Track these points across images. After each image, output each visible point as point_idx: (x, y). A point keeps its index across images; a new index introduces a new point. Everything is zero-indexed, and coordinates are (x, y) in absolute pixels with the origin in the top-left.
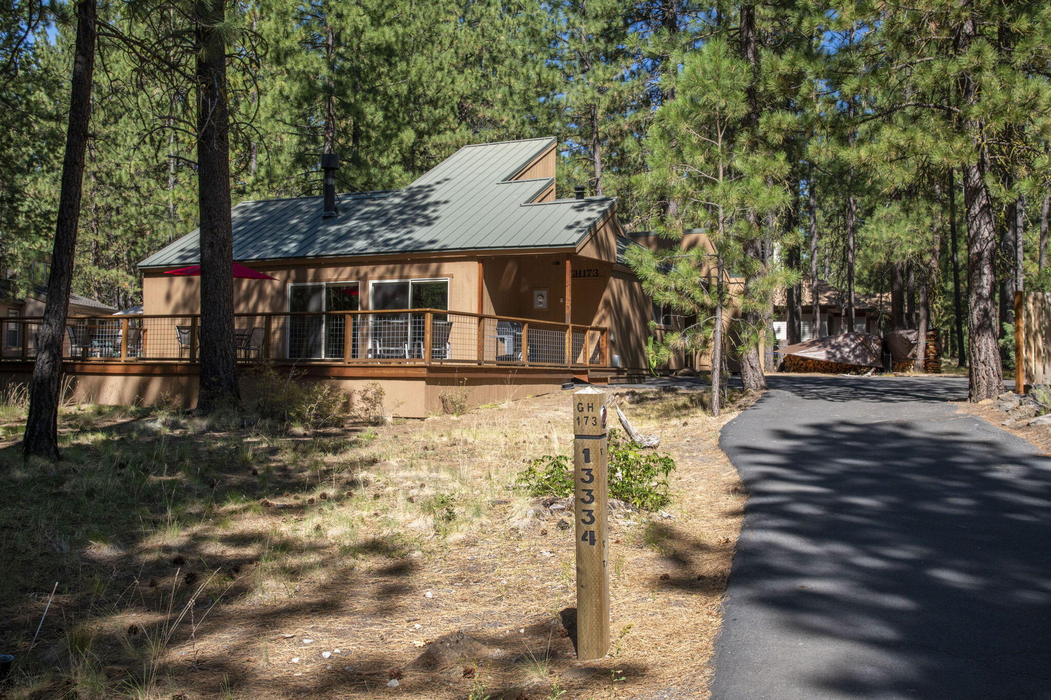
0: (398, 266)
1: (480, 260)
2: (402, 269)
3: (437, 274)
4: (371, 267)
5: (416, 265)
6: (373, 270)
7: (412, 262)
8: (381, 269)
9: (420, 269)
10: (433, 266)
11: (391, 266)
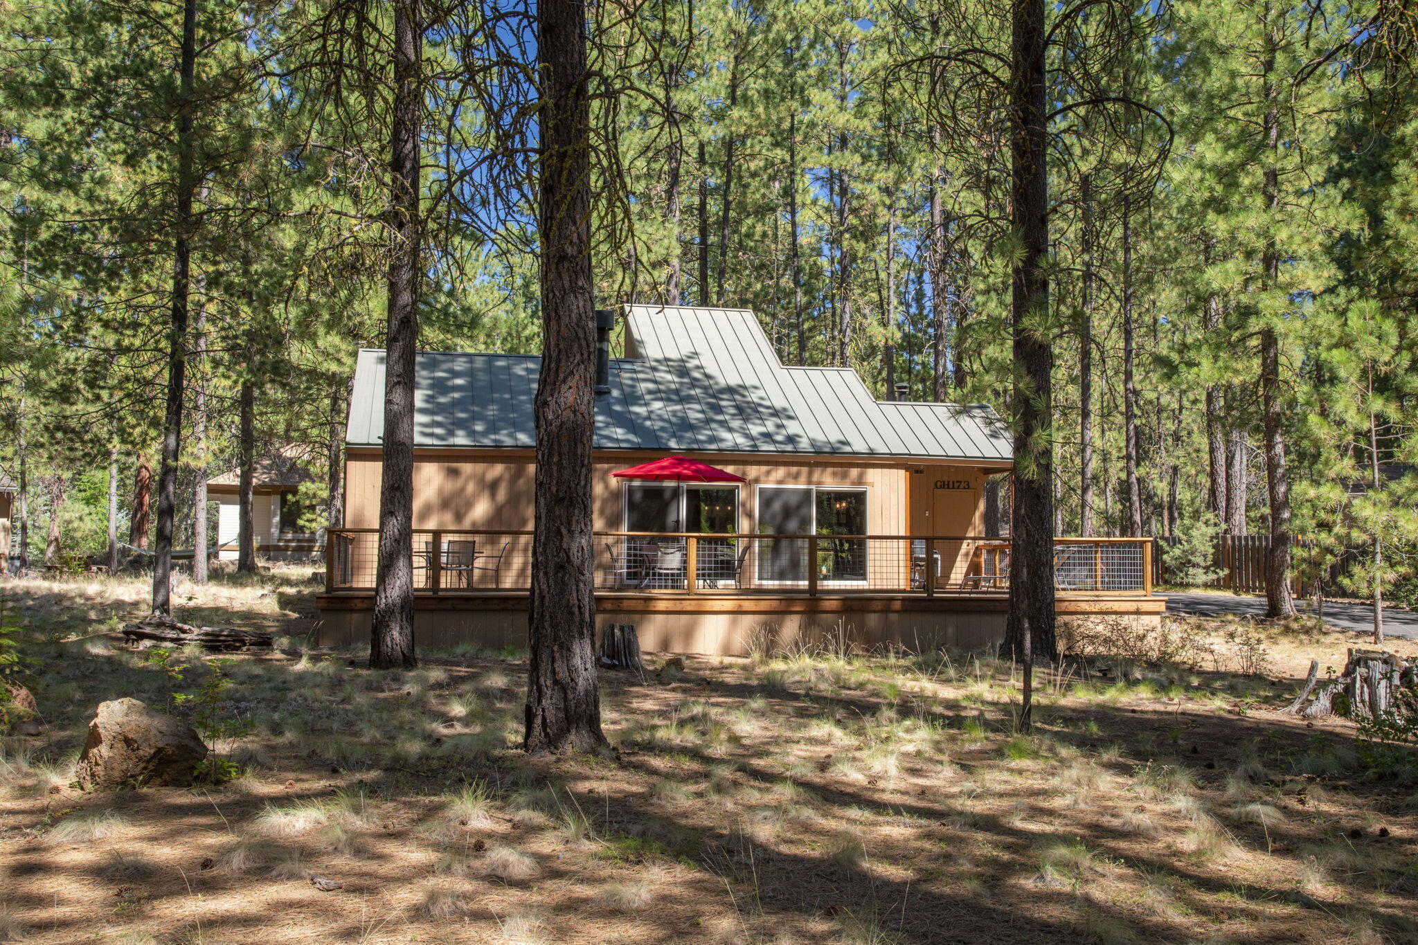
0: (805, 470)
1: (907, 468)
2: (810, 474)
3: (860, 481)
4: (764, 468)
5: (830, 470)
6: (768, 473)
7: (826, 465)
8: (781, 472)
9: (834, 474)
10: (854, 472)
11: (794, 469)
